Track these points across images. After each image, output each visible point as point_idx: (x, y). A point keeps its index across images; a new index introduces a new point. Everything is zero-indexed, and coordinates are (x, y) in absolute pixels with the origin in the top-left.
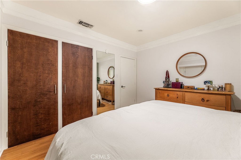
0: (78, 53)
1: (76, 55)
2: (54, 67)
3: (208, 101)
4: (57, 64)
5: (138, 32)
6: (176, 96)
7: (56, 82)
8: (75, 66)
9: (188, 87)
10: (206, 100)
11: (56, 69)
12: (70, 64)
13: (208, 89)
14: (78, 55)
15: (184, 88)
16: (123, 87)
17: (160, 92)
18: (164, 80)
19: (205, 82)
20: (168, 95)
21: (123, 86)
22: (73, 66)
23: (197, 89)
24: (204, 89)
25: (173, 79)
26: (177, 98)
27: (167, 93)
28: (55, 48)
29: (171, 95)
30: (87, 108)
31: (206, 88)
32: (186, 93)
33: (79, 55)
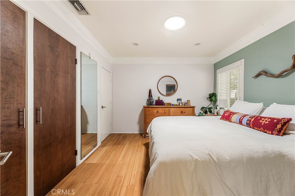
0: (58, 49)
1: (56, 52)
2: (19, 67)
3: (184, 112)
4: (24, 64)
5: (134, 45)
6: (163, 111)
7: (22, 103)
8: (54, 71)
9: (168, 104)
10: (183, 112)
11: (22, 74)
12: (47, 66)
13: (179, 105)
14: (58, 51)
15: (165, 105)
16: (103, 108)
17: (150, 110)
18: (148, 98)
19: (178, 100)
20: (157, 112)
21: (103, 106)
22: (52, 71)
23: (173, 105)
24: (177, 105)
25: (155, 98)
26: (165, 113)
27: (157, 110)
28: (21, 27)
29: (160, 111)
30: (69, 147)
31: (178, 104)
32: (171, 109)
33: (59, 53)
